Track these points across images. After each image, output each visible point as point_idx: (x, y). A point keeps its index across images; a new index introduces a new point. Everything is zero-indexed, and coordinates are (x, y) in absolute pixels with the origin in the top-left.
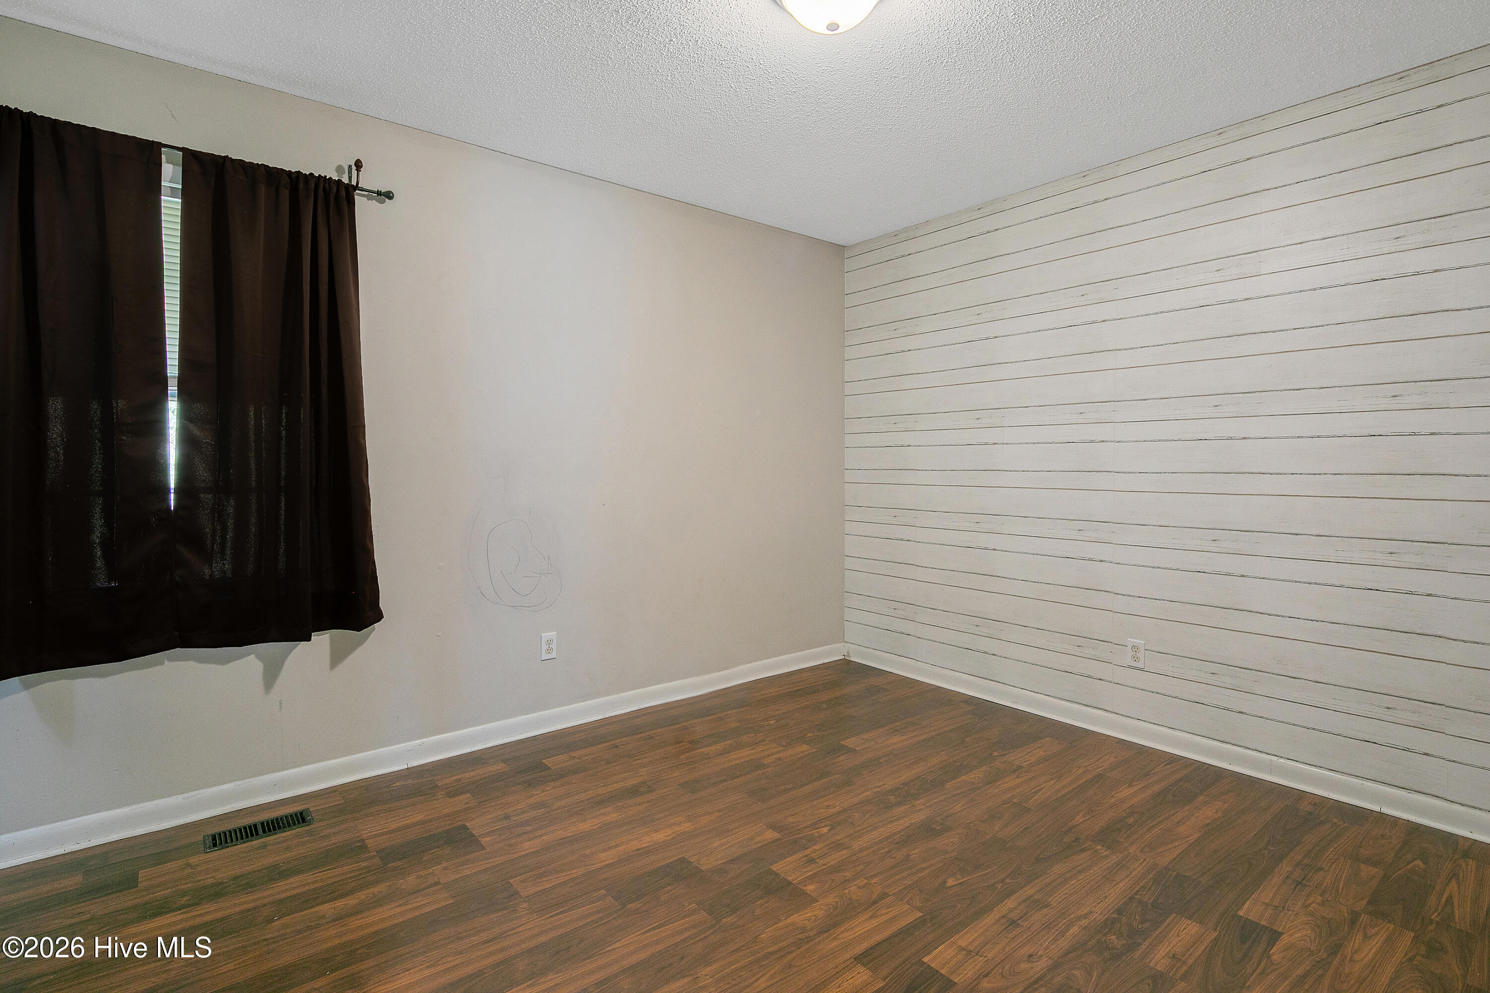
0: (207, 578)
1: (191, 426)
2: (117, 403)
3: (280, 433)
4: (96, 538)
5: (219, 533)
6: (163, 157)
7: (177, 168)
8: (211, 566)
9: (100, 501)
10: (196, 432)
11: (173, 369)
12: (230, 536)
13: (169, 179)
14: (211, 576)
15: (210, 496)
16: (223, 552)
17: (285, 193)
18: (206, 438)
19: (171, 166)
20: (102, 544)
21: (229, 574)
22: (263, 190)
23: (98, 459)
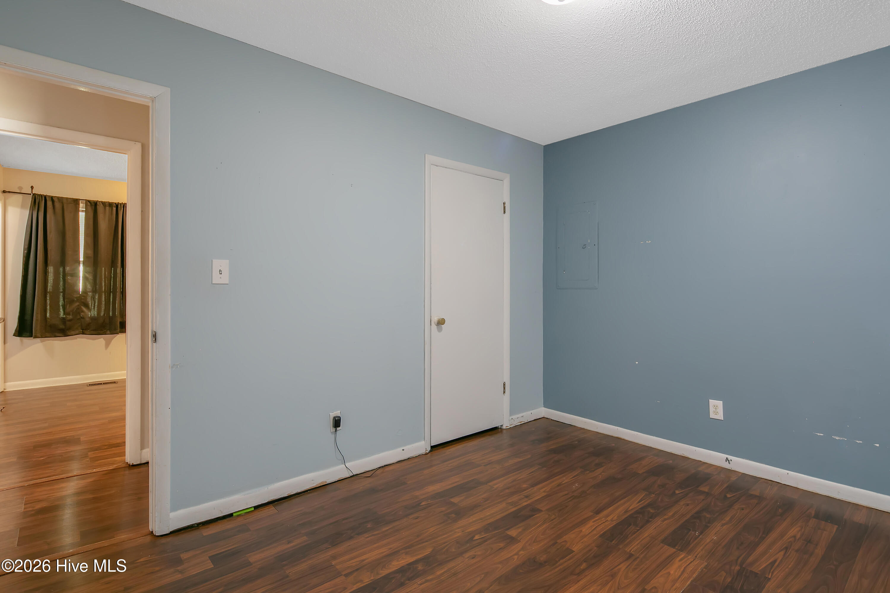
0: (89, 316)
1: (86, 274)
2: (67, 268)
3: (111, 276)
4: (61, 304)
5: (93, 303)
6: (80, 202)
7: (84, 204)
8: (91, 312)
9: (62, 294)
10: (87, 275)
11: (82, 259)
12: (96, 304)
13: (82, 207)
14: (91, 315)
15: (91, 293)
16: (94, 308)
17: (115, 209)
18: (90, 277)
19: (82, 204)
20: (62, 305)
21: (96, 315)
22: (107, 208)
23: (61, 283)
